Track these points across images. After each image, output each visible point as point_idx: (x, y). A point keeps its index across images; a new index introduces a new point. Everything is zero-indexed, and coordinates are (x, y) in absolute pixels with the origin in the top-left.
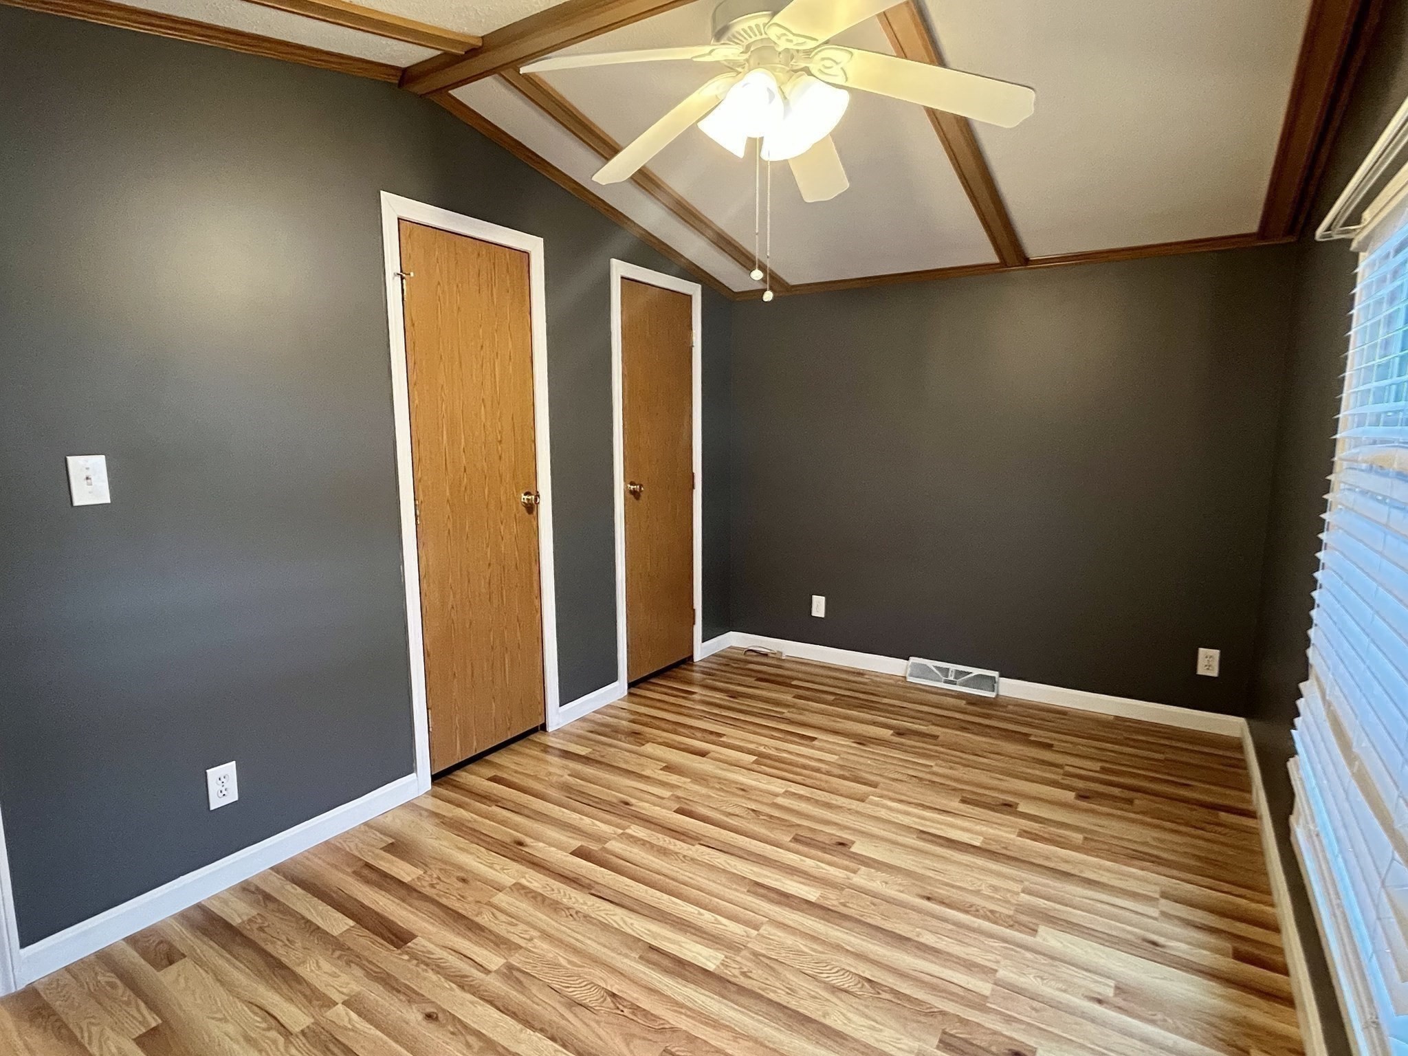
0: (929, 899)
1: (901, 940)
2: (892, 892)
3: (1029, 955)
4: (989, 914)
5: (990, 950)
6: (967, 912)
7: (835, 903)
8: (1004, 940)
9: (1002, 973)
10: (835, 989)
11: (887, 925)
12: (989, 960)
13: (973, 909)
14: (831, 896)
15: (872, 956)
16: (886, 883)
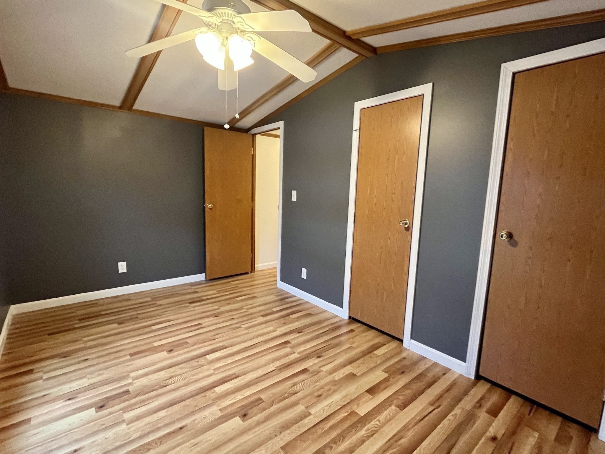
0: (181, 428)
1: (171, 404)
2: (198, 416)
3: (118, 444)
4: (150, 447)
5: (137, 430)
6: (159, 438)
7: (208, 394)
8: (133, 441)
9: (124, 426)
10: (171, 377)
11: (182, 404)
12: (133, 426)
13: (159, 444)
14: (212, 395)
15: (173, 392)
16: (204, 418)
